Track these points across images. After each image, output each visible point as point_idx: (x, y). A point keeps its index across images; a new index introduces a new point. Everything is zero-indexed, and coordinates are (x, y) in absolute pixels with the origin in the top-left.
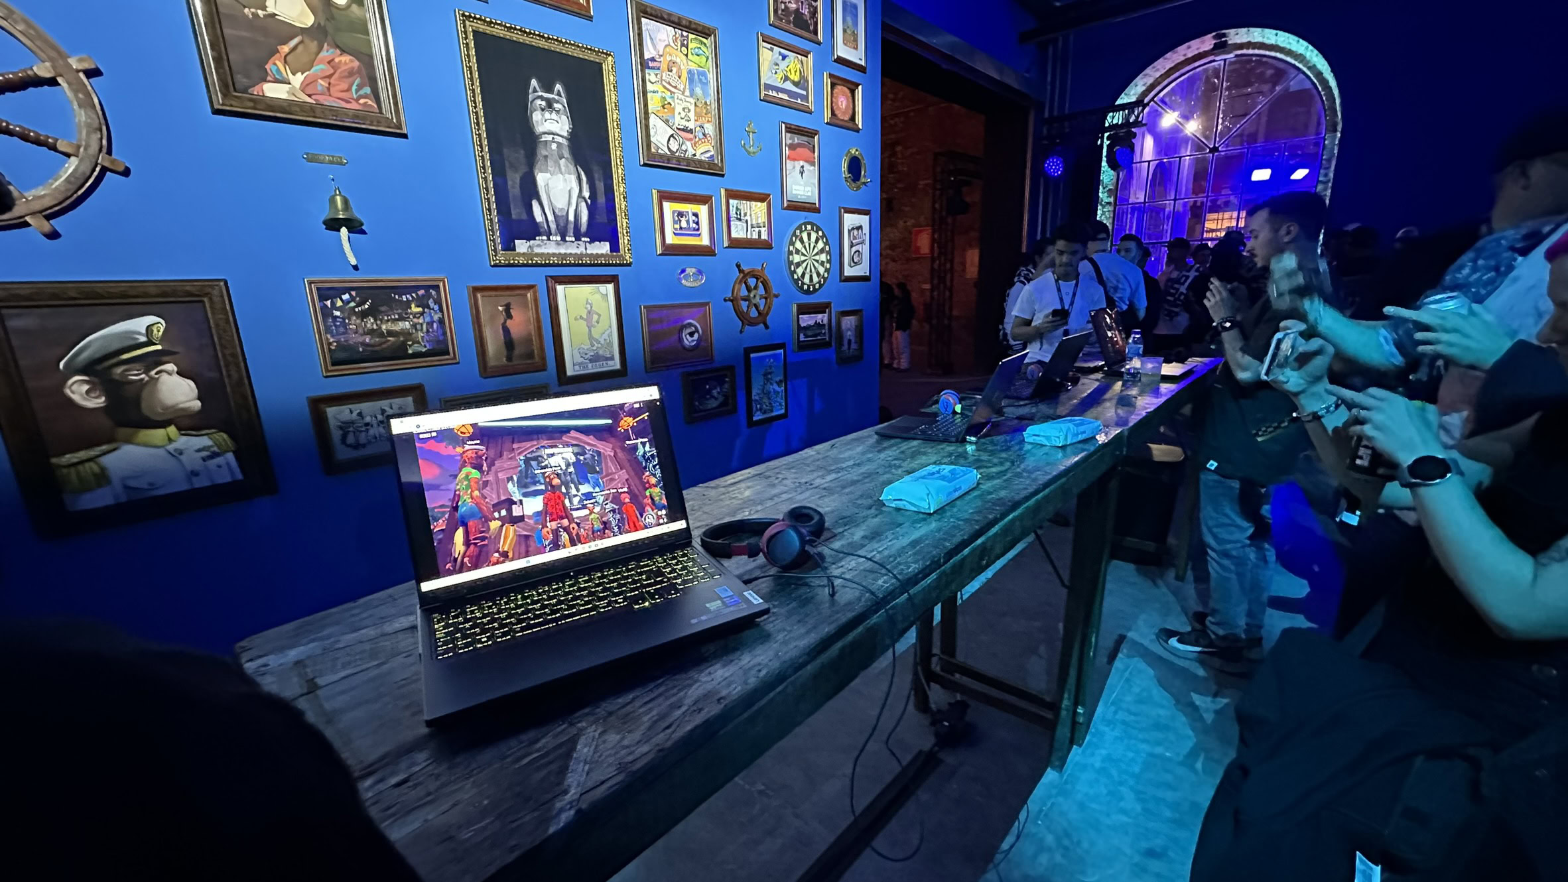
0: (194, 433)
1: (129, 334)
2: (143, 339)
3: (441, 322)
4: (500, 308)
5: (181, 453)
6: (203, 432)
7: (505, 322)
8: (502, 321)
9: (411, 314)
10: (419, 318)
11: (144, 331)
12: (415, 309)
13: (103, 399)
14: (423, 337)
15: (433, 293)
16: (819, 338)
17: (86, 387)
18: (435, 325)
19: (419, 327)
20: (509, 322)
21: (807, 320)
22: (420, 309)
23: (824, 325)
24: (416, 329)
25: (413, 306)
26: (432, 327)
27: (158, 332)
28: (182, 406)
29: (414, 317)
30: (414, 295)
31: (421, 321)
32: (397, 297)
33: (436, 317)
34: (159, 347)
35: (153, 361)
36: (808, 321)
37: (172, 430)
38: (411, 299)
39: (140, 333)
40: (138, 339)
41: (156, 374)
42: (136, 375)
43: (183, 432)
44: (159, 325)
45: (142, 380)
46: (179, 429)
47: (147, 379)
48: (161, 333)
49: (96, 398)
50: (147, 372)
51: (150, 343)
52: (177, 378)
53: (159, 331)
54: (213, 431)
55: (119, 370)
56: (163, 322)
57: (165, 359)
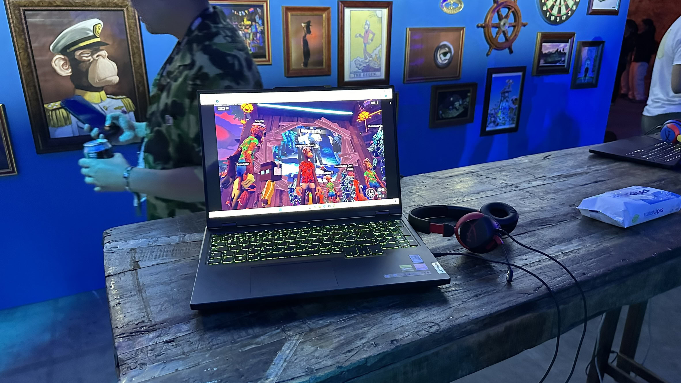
0: (114, 97)
1: (84, 30)
2: (91, 34)
3: (262, 32)
4: (303, 25)
5: (106, 110)
6: (118, 97)
7: (305, 36)
8: (303, 34)
9: (243, 25)
10: (248, 29)
11: (92, 29)
12: (247, 22)
13: (70, 70)
14: (250, 43)
15: (259, 10)
16: (558, 64)
17: (62, 62)
18: (258, 35)
19: (248, 35)
20: (308, 36)
21: (548, 48)
22: (249, 23)
23: (565, 54)
24: (246, 37)
25: (245, 20)
26: (256, 37)
27: (99, 31)
28: (108, 79)
29: (245, 28)
30: (246, 11)
31: (249, 31)
32: (236, 13)
33: (260, 29)
34: (98, 40)
35: (95, 48)
36: (550, 49)
37: (103, 93)
38: (244, 14)
39: (90, 30)
40: (88, 34)
41: (97, 57)
42: (86, 56)
43: (108, 96)
44: (100, 25)
45: (89, 60)
46: (107, 94)
47: (92, 60)
48: (100, 31)
49: (67, 69)
50: (92, 55)
51: (95, 37)
52: (107, 61)
53: (99, 29)
54: (124, 97)
55: (78, 53)
56: (102, 23)
57: (101, 48)
